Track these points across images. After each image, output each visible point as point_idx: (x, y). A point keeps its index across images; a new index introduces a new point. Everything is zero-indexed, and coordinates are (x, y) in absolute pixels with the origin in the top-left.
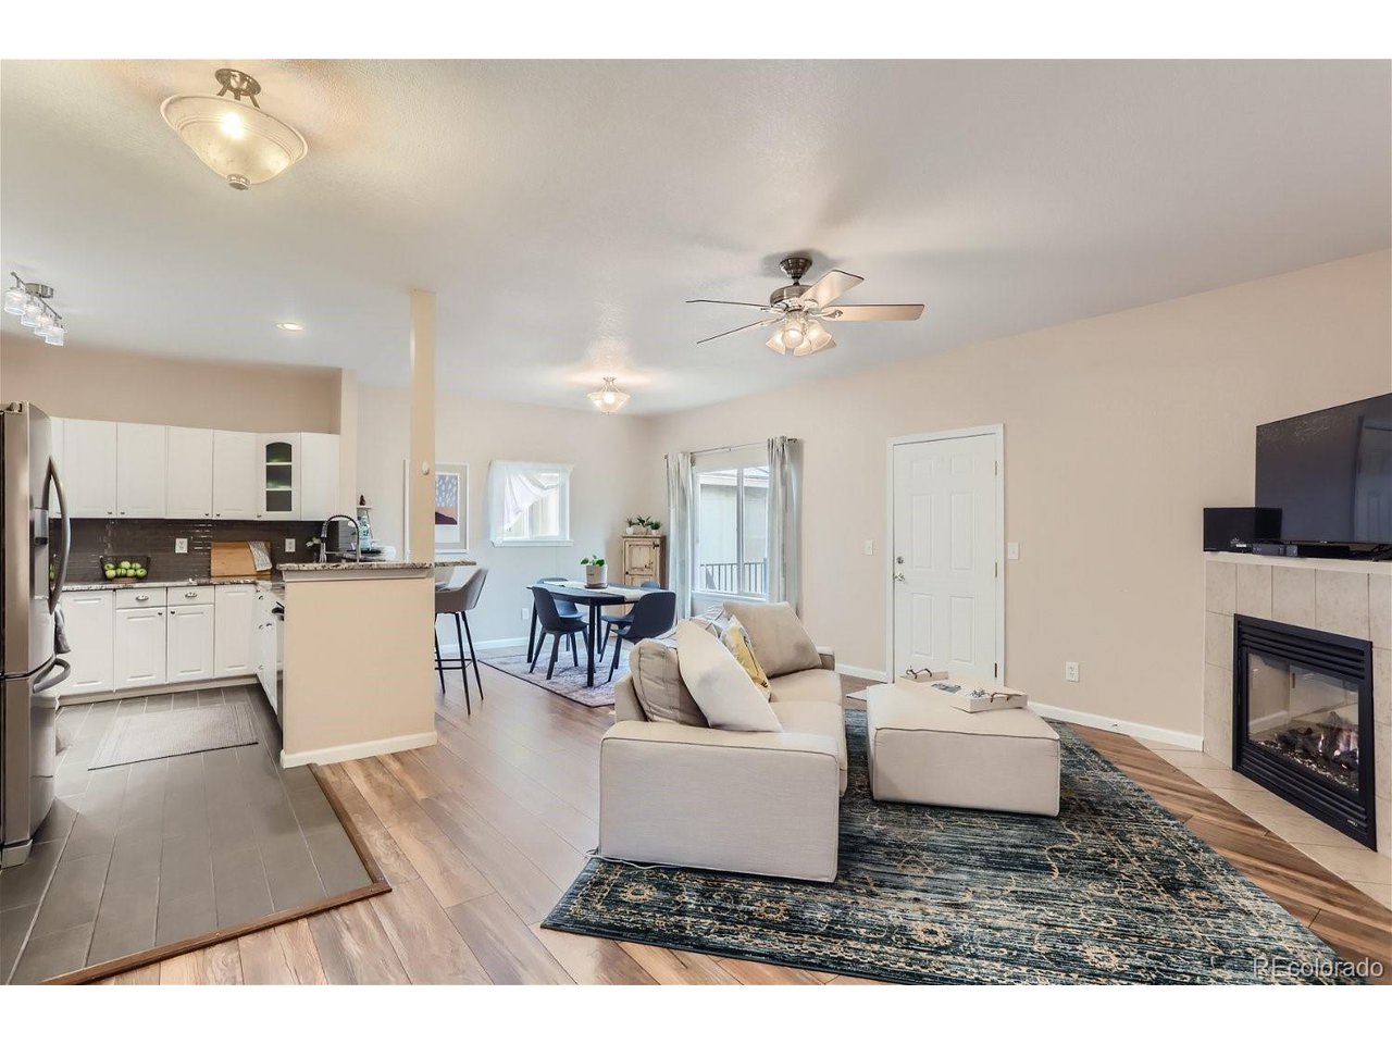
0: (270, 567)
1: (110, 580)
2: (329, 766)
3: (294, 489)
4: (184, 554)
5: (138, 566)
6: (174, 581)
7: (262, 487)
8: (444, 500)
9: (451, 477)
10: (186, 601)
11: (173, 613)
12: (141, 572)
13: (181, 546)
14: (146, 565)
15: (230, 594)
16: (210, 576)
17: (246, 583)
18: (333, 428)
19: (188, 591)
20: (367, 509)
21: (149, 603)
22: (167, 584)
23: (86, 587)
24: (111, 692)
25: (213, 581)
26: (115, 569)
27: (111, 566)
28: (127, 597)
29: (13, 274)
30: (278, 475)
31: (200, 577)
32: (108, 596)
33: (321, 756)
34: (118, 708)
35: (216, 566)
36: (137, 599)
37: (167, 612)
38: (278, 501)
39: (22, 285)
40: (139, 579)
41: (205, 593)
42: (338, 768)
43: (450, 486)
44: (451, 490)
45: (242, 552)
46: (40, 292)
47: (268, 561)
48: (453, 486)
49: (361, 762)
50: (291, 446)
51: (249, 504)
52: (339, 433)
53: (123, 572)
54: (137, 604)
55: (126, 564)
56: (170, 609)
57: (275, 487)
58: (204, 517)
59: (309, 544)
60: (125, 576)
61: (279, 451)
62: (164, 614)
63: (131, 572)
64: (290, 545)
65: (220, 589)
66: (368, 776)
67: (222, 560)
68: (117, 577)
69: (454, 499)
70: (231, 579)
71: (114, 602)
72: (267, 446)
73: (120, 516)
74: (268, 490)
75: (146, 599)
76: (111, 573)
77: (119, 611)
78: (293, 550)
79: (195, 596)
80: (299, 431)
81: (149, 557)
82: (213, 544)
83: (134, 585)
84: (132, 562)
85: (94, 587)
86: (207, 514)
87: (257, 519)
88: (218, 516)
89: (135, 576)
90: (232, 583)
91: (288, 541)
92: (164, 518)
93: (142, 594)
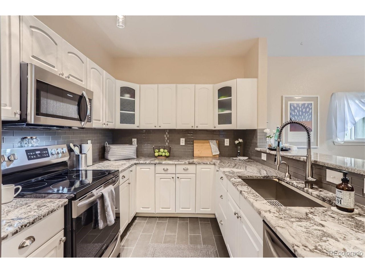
0: (218, 153)
1: (156, 158)
3: (233, 111)
4: (184, 145)
5: (166, 151)
6: (179, 160)
7: (217, 112)
8: (305, 117)
9: (308, 104)
10: (184, 172)
11: (178, 178)
12: (167, 154)
13: (183, 142)
14: (169, 152)
16: (193, 156)
19: (184, 166)
21: (169, 172)
22: (176, 163)
23: (144, 162)
25: (195, 160)
26: (158, 152)
27: (157, 150)
28: (160, 168)
30: (224, 105)
31: (189, 159)
32: (152, 167)
35: (196, 153)
36: (164, 169)
37: (176, 177)
38: (225, 119)
40: (167, 157)
41: (192, 168)
43: (308, 110)
44: (309, 112)
45: (206, 145)
47: (218, 150)
48: (310, 109)
50: (231, 87)
52: (258, 78)
53: (161, 154)
54: (163, 172)
55: (162, 150)
56: (177, 175)
57: (223, 111)
58: (191, 128)
59: (237, 142)
60: (162, 156)
61: (225, 91)
62: (174, 178)
63: (164, 154)
64: (227, 142)
65: (198, 167)
68: (159, 156)
69: (310, 116)
71: (155, 170)
72: (218, 90)
73: (159, 128)
74: (219, 113)
75: (167, 170)
76: (156, 154)
77: (157, 175)
78: (228, 145)
79: (187, 169)
80: (236, 78)
81: (170, 147)
82: (194, 141)
83: (164, 162)
84: (164, 149)
85: (148, 162)
86: (192, 127)
87: (213, 129)
88: (197, 127)
89: (165, 156)
90: (204, 164)
91: (226, 140)
92: (175, 128)
93: (166, 167)
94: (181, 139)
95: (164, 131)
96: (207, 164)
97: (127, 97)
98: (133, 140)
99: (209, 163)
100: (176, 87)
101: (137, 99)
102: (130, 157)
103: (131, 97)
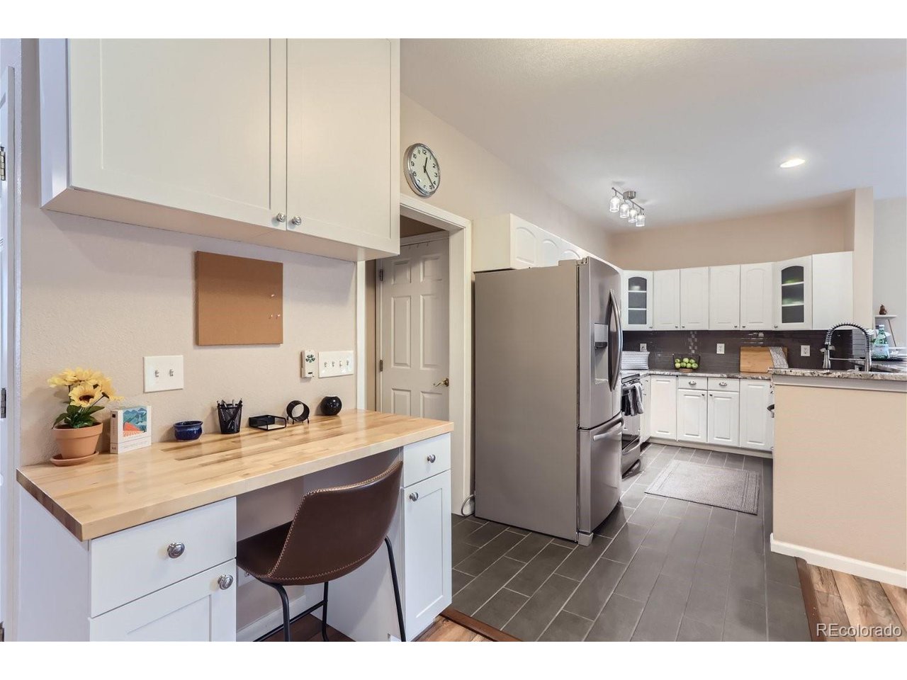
1: (677, 369)
2: (819, 568)
3: (806, 303)
4: (723, 354)
5: (693, 361)
6: (712, 373)
7: (779, 304)
10: (720, 388)
11: (711, 395)
12: (695, 366)
13: (721, 349)
14: (698, 362)
15: (751, 386)
16: (739, 371)
17: (763, 379)
18: (847, 246)
19: (721, 381)
20: (889, 319)
21: (697, 387)
22: (707, 375)
23: (662, 373)
24: (675, 441)
25: (742, 375)
26: (680, 363)
27: (679, 360)
28: (684, 382)
29: (613, 188)
30: (792, 293)
31: (731, 372)
32: (673, 380)
33: (815, 556)
34: (677, 453)
35: (744, 365)
36: (690, 383)
37: (707, 395)
38: (792, 314)
39: (618, 194)
40: (694, 370)
41: (732, 384)
42: (829, 576)
45: (763, 355)
46: (629, 196)
47: (786, 362)
49: (859, 581)
50: (803, 267)
51: (767, 316)
52: (853, 250)
53: (685, 365)
54: (690, 387)
55: (686, 360)
56: (710, 392)
57: (791, 303)
58: (733, 329)
59: (824, 350)
60: (686, 368)
61: (794, 273)
62: (706, 396)
63: (689, 365)
64: (805, 351)
65: (743, 382)
66: (865, 605)
67: (748, 360)
68: (681, 367)
70: (753, 375)
71: (677, 384)
72: (782, 271)
73: (682, 329)
74: (784, 306)
75: (695, 384)
76: (678, 365)
77: (679, 390)
78: (808, 355)
79: (725, 385)
80: (811, 254)
81: (700, 357)
82: (742, 348)
83: (689, 374)
84: (690, 359)
85: (666, 373)
86: (736, 327)
87: (774, 329)
88: (744, 327)
89: (692, 368)
90: (753, 378)
91: (803, 347)
92: (707, 329)
93: (692, 381)
94: (718, 345)
95: (687, 333)
96: (757, 379)
97: (636, 289)
98: (642, 345)
99: (760, 378)
100: (710, 270)
101: (649, 291)
102: (640, 367)
103: (641, 289)
